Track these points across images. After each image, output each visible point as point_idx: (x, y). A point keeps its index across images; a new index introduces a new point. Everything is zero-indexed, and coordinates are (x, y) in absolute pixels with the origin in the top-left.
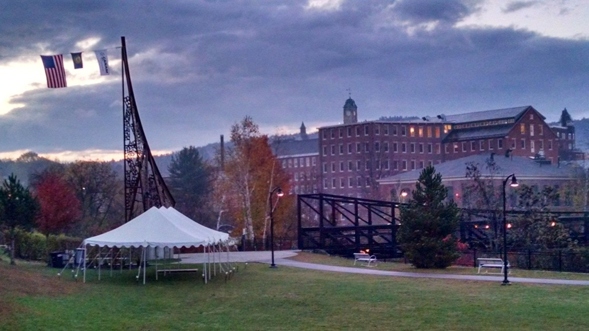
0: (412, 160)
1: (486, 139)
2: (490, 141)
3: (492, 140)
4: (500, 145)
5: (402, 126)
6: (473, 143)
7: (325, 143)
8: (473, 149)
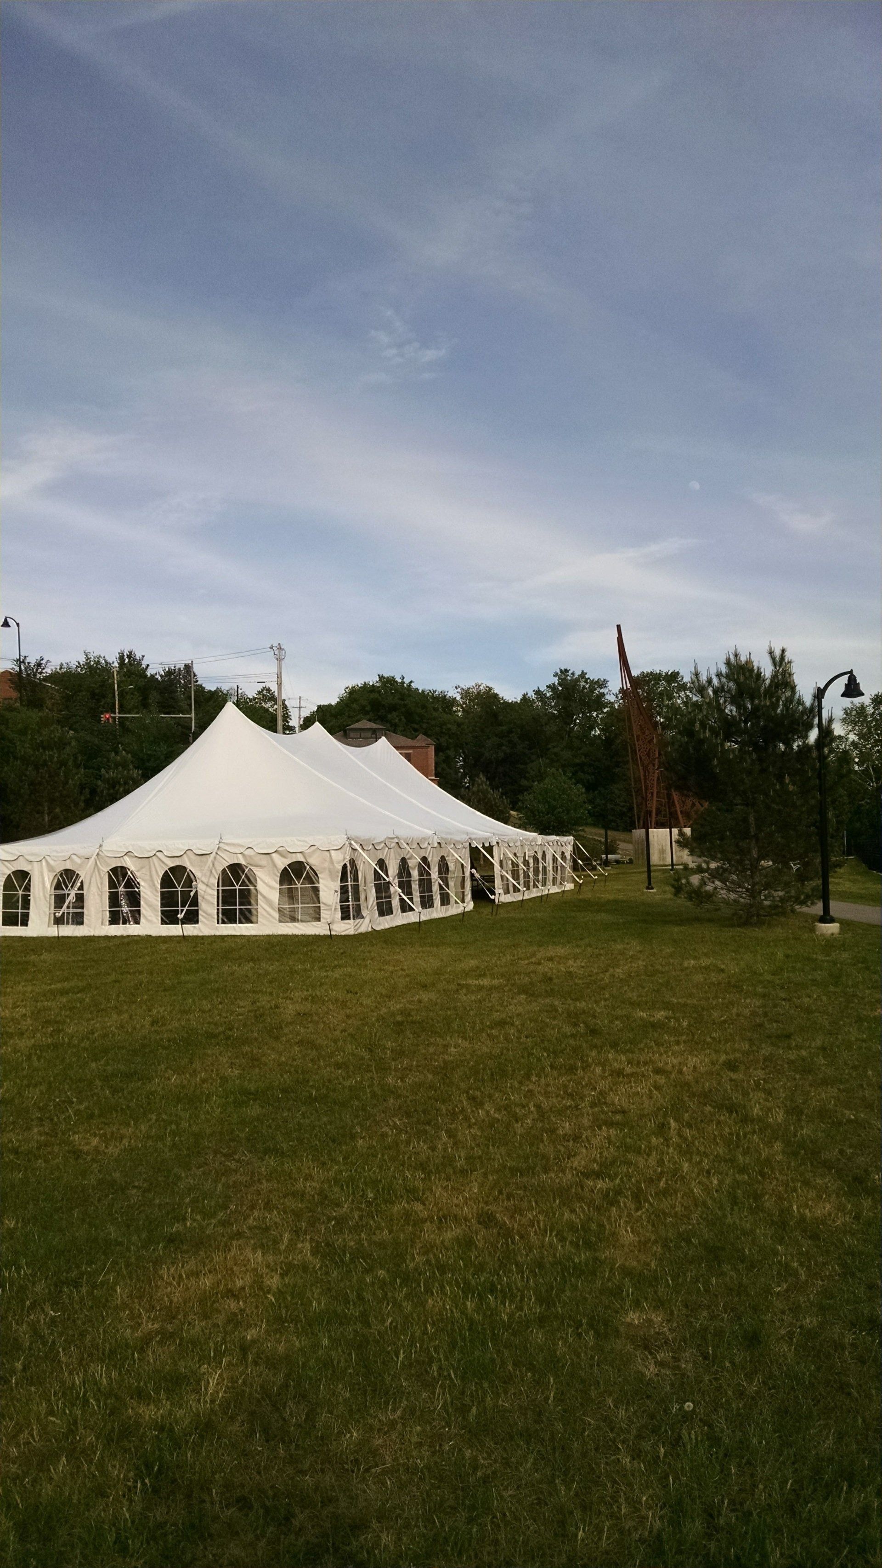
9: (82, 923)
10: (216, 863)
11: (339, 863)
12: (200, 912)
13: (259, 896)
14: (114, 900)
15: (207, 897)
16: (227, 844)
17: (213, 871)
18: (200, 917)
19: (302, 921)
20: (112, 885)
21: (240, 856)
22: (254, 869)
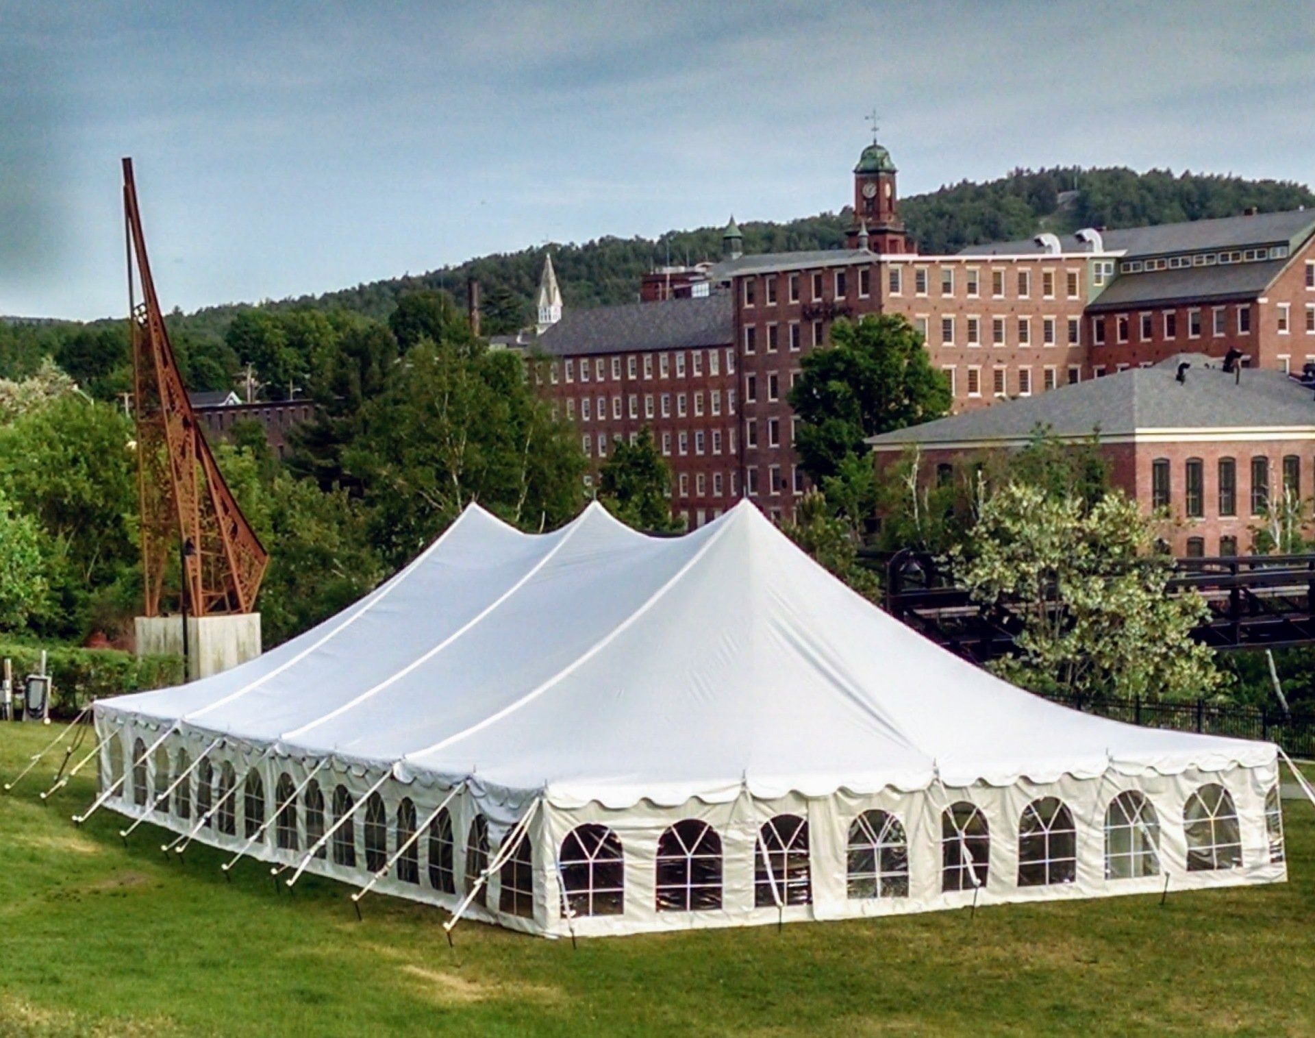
0: (996, 367)
1: (1205, 303)
2: (1218, 312)
3: (1222, 307)
4: (1243, 323)
5: (969, 267)
6: (1169, 316)
7: (751, 315)
8: (1169, 335)
9: (905, 893)
10: (1103, 791)
11: (1266, 782)
12: (1078, 864)
13: (1162, 836)
14: (951, 854)
15: (1090, 842)
16: (1120, 763)
17: (1100, 804)
18: (1078, 871)
19: (1219, 867)
20: (948, 830)
21: (1135, 780)
22: (1152, 798)
